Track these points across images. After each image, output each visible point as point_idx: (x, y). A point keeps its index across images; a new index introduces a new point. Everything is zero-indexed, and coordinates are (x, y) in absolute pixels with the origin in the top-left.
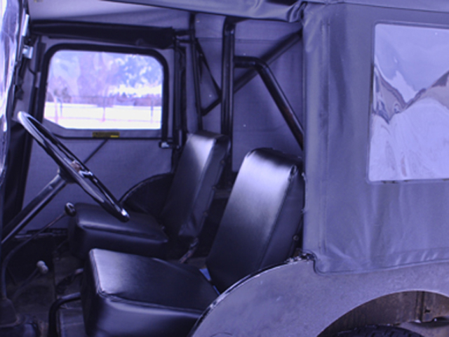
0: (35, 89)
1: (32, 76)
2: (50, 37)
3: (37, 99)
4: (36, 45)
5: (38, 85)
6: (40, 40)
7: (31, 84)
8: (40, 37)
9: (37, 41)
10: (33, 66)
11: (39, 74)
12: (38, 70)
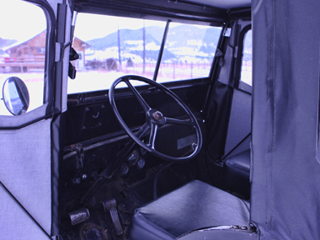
0: (234, 59)
1: (231, 49)
2: (244, 20)
3: (235, 66)
4: (234, 27)
5: (236, 56)
6: (237, 23)
7: (231, 55)
8: (237, 20)
9: (235, 24)
10: (232, 42)
11: (237, 48)
12: (235, 44)
